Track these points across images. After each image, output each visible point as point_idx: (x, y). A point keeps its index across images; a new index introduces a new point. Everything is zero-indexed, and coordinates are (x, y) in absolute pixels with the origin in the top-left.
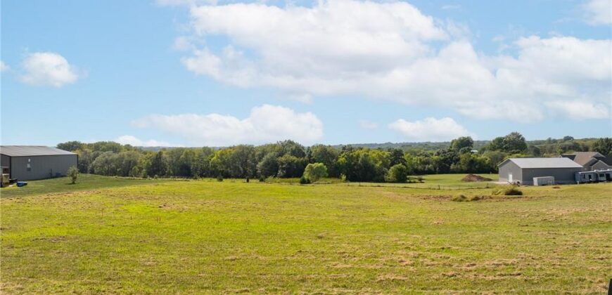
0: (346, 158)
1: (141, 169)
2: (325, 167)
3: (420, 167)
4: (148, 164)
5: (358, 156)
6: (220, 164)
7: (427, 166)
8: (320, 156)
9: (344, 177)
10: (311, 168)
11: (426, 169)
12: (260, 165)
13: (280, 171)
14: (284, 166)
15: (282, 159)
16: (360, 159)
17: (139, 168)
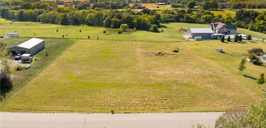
0: (137, 20)
1: (59, 20)
2: (128, 26)
3: (168, 19)
4: (61, 19)
5: (141, 19)
6: (89, 20)
7: (171, 19)
8: (127, 19)
9: (135, 29)
10: (122, 26)
11: (171, 20)
12: (104, 21)
13: (112, 25)
14: (113, 23)
15: (113, 20)
16: (142, 21)
17: (58, 20)
